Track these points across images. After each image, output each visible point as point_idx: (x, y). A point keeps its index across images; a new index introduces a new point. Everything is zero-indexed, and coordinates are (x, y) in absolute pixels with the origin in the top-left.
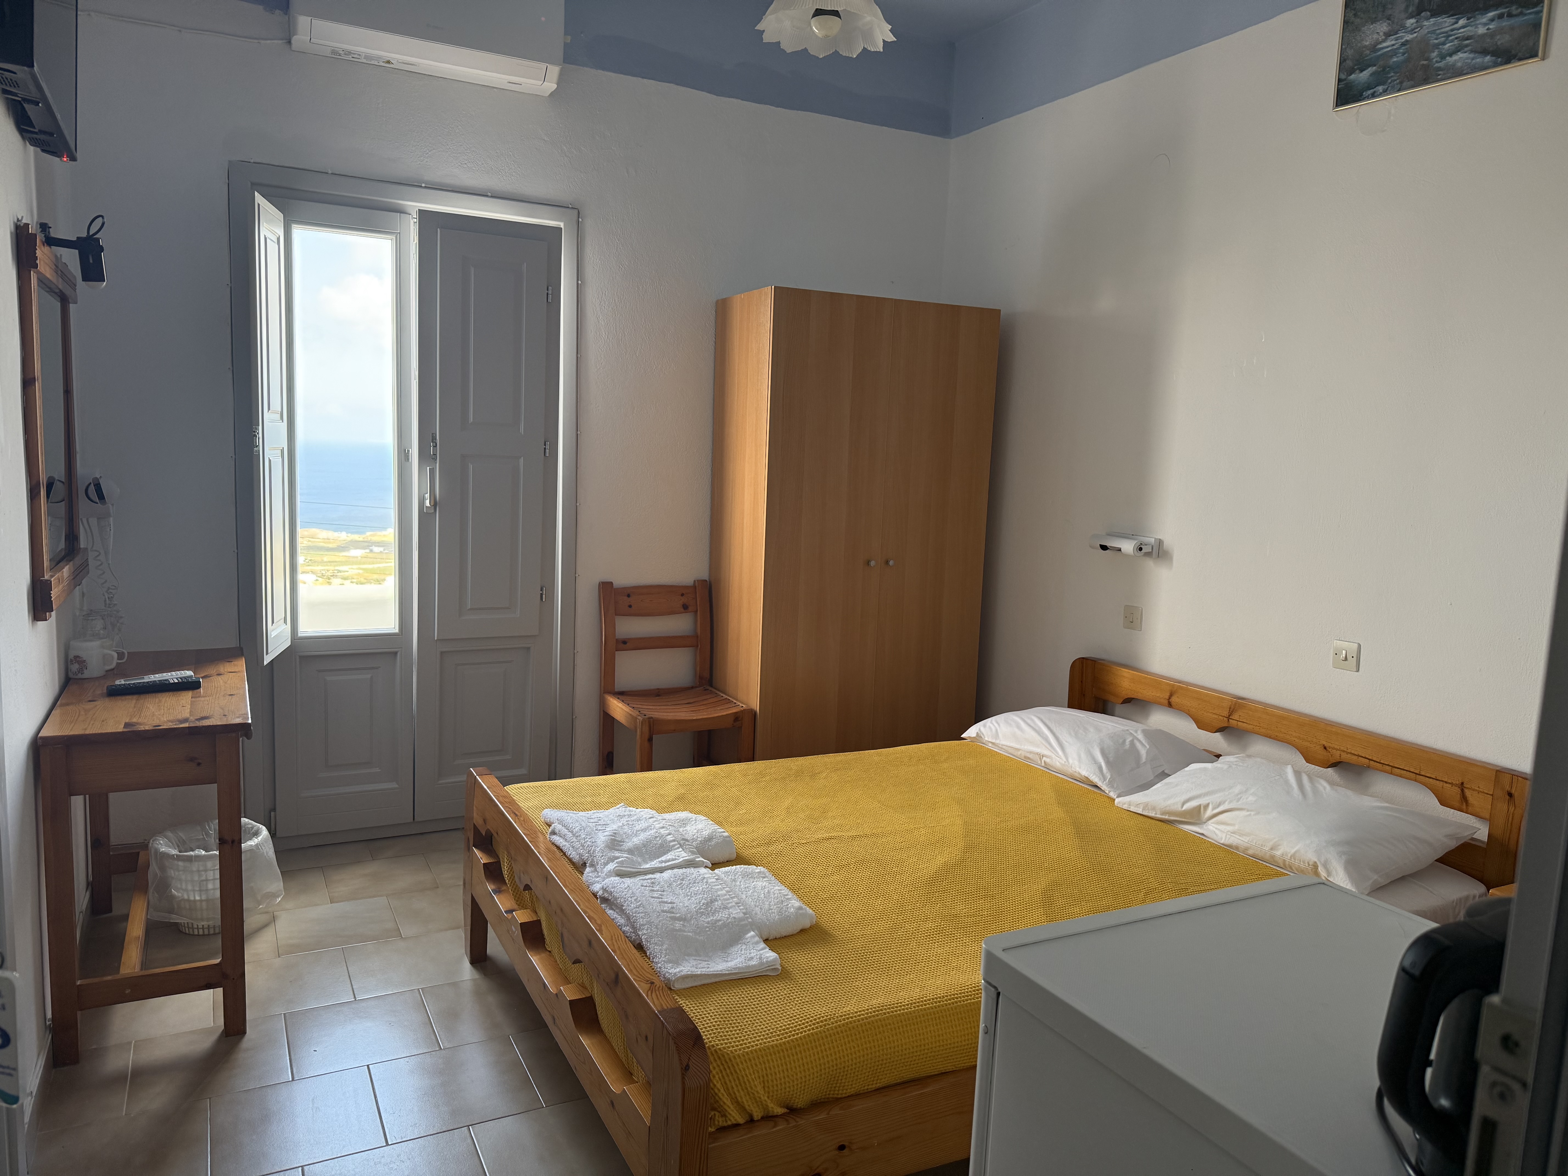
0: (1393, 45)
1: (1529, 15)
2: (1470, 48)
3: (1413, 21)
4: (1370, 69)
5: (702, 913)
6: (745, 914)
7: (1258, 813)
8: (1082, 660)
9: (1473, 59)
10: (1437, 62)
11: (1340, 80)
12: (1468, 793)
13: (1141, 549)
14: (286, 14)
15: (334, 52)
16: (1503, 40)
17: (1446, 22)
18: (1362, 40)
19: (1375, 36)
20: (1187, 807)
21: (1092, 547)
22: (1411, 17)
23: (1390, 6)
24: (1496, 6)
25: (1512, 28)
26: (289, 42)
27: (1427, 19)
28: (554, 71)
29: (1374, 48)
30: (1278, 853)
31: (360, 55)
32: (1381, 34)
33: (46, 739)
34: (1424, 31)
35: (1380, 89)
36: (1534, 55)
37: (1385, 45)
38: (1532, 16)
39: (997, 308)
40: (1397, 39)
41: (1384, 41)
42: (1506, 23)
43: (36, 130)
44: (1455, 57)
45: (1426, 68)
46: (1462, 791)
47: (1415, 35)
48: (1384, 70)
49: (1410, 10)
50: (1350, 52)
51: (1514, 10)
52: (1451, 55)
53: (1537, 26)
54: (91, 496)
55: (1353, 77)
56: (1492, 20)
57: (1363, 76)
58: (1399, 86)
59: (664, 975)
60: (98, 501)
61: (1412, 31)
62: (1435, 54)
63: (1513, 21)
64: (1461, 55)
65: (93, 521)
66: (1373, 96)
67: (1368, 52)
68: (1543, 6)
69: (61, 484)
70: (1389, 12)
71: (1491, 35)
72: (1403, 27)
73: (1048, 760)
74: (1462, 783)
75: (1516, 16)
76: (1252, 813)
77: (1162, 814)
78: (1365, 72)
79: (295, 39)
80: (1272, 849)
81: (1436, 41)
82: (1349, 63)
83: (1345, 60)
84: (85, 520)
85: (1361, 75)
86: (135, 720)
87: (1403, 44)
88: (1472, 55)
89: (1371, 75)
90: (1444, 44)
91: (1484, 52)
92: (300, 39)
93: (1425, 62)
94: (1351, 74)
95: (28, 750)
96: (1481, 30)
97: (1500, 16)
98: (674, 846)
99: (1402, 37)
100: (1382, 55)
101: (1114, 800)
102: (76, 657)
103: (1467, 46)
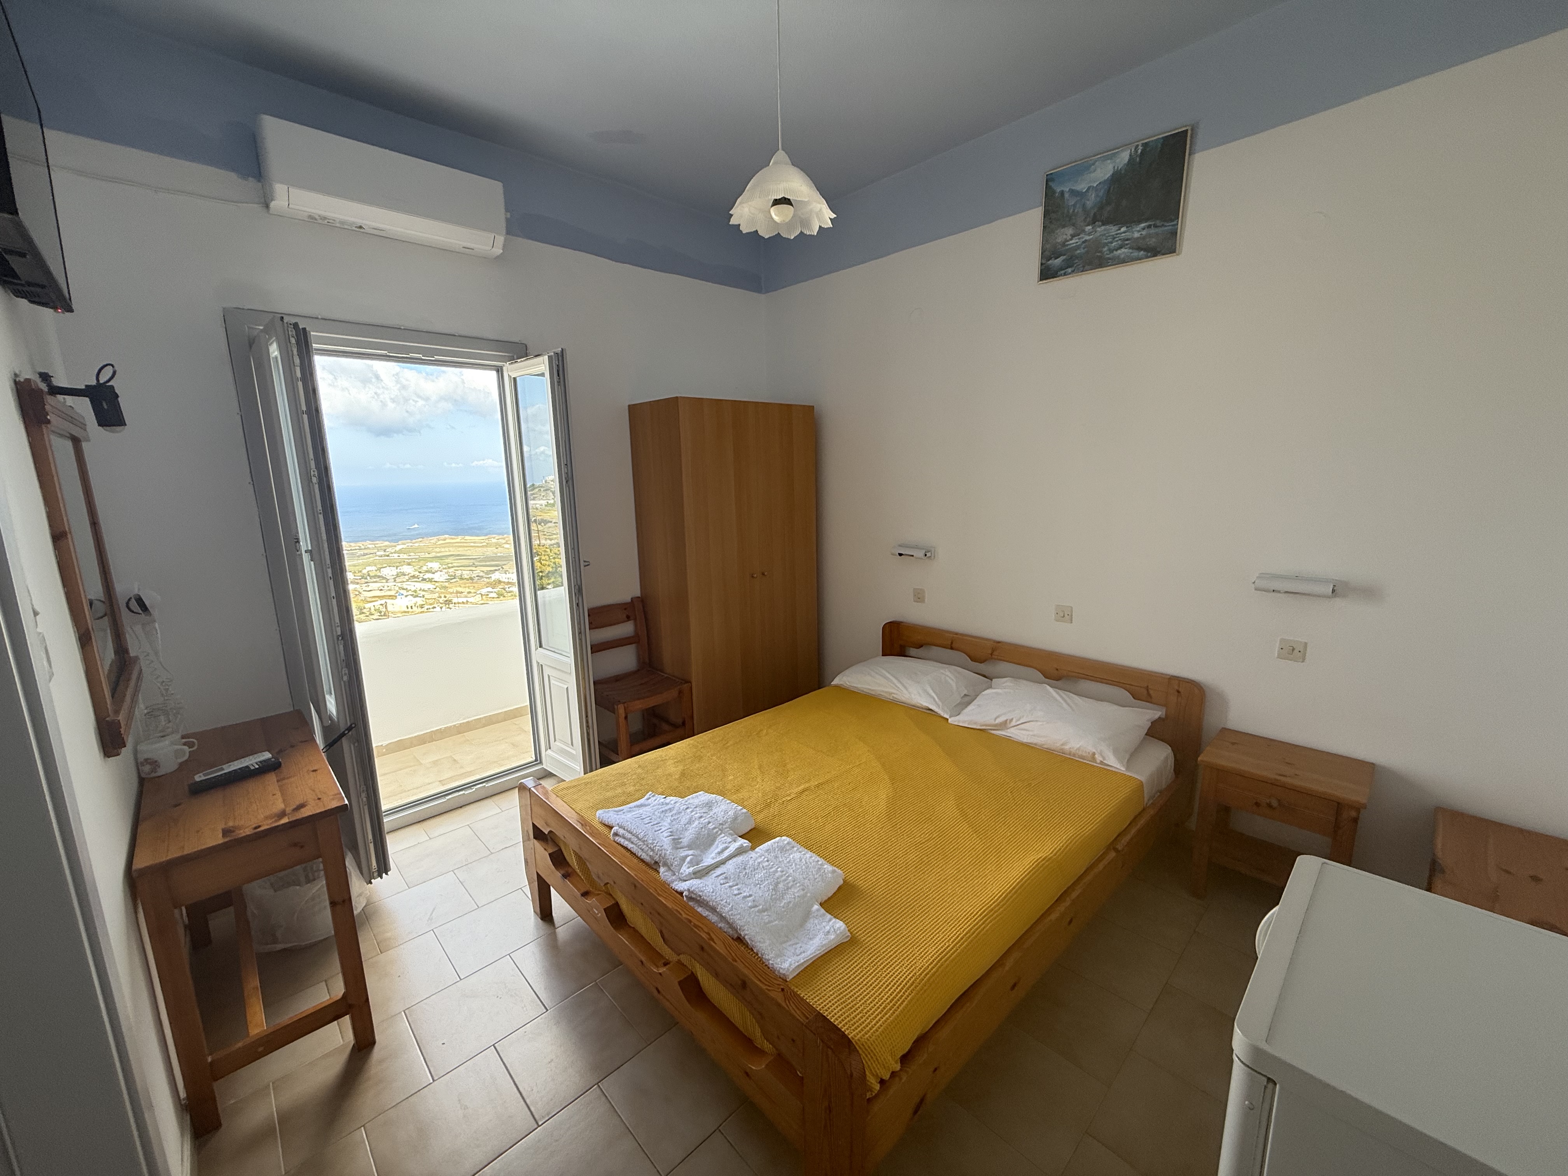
0: (1077, 242)
1: (1168, 227)
2: (1129, 246)
3: (1090, 227)
4: (1061, 257)
5: (776, 899)
6: (803, 890)
7: (1048, 723)
8: (891, 624)
9: (1132, 253)
10: (1107, 254)
11: (1042, 264)
12: (1151, 692)
13: (926, 555)
14: (259, 181)
15: (310, 217)
16: (1152, 242)
17: (1112, 229)
18: (1056, 238)
19: (1065, 237)
20: (997, 721)
21: (893, 554)
22: (1088, 225)
23: (1074, 217)
24: (1146, 220)
25: (1157, 234)
26: (267, 206)
27: (1099, 226)
28: (500, 239)
29: (1064, 244)
30: (1067, 747)
31: (334, 220)
32: (1069, 235)
33: (143, 872)
34: (1098, 234)
35: (1069, 270)
36: (1174, 251)
37: (1071, 242)
38: (1170, 227)
39: (811, 405)
40: (1079, 239)
41: (1071, 239)
42: (1153, 231)
43: (23, 282)
44: (1119, 252)
45: (1100, 258)
46: (1148, 690)
47: (1091, 237)
48: (1071, 258)
49: (1088, 220)
50: (1048, 246)
51: (1158, 223)
52: (1116, 250)
53: (1174, 234)
54: (133, 608)
55: (1050, 262)
56: (1144, 229)
57: (1058, 262)
58: (1082, 269)
59: (779, 971)
60: (141, 612)
61: (1089, 234)
62: (1105, 249)
63: (1157, 230)
64: (1123, 250)
65: (138, 628)
66: (1065, 274)
67: (1060, 246)
68: (1178, 221)
69: (101, 604)
70: (1074, 221)
71: (1143, 238)
72: (1084, 231)
73: (895, 696)
74: (1148, 686)
75: (1159, 226)
76: (1045, 723)
77: (981, 726)
78: (1058, 259)
79: (273, 204)
80: (1062, 745)
81: (1105, 241)
82: (1047, 253)
83: (1045, 251)
84: (131, 631)
85: (1056, 261)
86: (231, 824)
87: (1083, 242)
88: (1131, 251)
89: (1063, 261)
90: (1112, 243)
91: (1139, 249)
92: (279, 203)
93: (1099, 254)
94: (1049, 261)
95: (124, 883)
96: (1136, 235)
97: (1149, 227)
98: (717, 832)
99: (1083, 238)
100: (1070, 248)
101: (948, 719)
102: (146, 760)
103: (1127, 244)
